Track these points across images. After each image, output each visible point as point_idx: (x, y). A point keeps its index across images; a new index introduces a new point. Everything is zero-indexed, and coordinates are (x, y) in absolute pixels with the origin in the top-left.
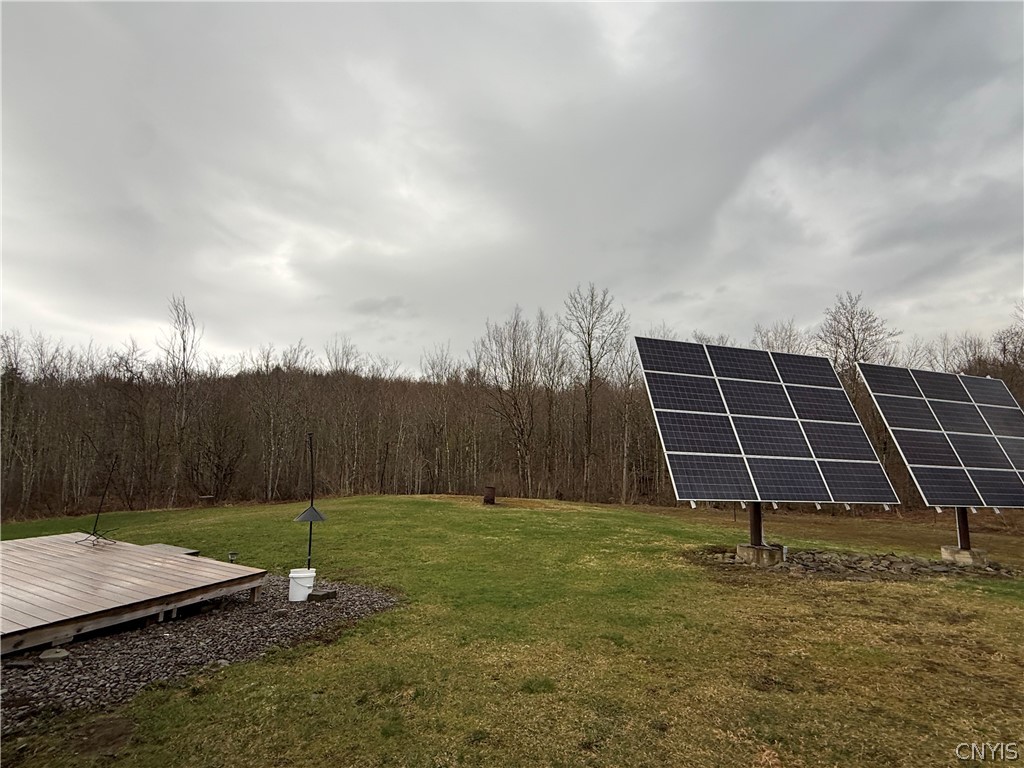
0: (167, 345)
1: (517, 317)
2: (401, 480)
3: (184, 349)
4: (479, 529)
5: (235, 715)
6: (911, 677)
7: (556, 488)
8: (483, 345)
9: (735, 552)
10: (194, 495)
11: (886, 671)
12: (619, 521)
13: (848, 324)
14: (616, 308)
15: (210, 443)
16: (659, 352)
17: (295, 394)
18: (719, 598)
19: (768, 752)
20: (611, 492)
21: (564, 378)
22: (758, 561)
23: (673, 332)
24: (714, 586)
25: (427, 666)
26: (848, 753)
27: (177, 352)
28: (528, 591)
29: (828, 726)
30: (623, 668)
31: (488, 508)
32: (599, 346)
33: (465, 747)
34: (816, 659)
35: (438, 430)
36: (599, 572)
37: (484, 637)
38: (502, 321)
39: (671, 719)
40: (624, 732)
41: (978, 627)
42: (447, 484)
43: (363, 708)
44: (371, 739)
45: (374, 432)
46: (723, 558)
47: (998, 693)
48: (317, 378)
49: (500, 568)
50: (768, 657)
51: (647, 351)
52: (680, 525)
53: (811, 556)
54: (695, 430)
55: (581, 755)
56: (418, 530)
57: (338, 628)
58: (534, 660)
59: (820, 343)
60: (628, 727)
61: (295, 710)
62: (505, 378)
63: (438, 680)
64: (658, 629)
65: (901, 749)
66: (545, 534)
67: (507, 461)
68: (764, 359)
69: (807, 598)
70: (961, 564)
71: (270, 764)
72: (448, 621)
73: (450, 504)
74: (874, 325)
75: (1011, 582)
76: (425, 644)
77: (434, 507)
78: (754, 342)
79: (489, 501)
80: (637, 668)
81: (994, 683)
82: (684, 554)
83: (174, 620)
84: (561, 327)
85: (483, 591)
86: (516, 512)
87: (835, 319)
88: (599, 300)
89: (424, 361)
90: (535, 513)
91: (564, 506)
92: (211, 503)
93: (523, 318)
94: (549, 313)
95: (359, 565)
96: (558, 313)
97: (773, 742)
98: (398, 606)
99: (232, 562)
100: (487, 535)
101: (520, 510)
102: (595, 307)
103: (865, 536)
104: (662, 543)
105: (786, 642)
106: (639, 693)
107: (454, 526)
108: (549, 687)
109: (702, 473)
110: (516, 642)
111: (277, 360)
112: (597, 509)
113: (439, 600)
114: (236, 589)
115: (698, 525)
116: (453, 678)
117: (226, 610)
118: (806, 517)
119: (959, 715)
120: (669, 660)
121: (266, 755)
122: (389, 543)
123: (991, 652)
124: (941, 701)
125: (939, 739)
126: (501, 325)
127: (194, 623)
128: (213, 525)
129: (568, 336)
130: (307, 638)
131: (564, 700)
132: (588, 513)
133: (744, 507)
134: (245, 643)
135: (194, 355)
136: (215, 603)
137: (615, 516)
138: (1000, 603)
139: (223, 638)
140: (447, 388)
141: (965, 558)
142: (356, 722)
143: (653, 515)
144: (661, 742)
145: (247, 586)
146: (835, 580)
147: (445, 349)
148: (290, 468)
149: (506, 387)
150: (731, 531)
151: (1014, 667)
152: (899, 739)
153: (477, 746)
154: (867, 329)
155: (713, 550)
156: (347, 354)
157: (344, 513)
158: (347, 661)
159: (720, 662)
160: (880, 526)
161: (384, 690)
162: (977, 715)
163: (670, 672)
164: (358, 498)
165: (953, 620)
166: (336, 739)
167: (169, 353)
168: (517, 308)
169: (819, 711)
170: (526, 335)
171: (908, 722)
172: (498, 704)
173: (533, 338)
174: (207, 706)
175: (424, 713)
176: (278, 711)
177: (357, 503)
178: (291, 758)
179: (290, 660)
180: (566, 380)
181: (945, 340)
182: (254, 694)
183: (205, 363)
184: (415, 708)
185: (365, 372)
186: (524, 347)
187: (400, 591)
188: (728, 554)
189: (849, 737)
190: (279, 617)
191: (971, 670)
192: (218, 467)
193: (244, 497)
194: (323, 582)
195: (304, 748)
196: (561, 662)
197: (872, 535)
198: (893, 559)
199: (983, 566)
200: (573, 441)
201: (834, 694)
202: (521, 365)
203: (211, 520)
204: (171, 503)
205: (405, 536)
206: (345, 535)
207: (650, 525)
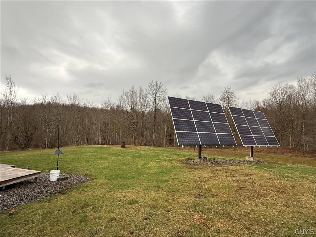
0: (4, 93)
1: (133, 89)
2: (94, 140)
3: (11, 95)
4: (119, 155)
5: (25, 221)
6: (236, 191)
7: (144, 142)
8: (122, 97)
9: (194, 160)
10: (17, 146)
11: (230, 190)
12: (162, 152)
13: (227, 96)
14: (164, 88)
15: (23, 128)
16: (175, 101)
17: (56, 112)
18: (188, 173)
19: (197, 215)
20: (161, 143)
21: (147, 109)
22: (200, 162)
23: (180, 96)
24: (187, 170)
25: (98, 199)
26: (218, 213)
27: (8, 96)
28: (133, 174)
29: (214, 206)
30: (159, 195)
31: (123, 149)
32: (158, 99)
33: (107, 223)
34: (212, 188)
35: (107, 124)
36: (155, 167)
37: (117, 188)
38: (128, 90)
39: (171, 208)
40: (158, 214)
41: (253, 177)
42: (110, 142)
43: (74, 214)
44: (75, 224)
45: (85, 125)
46: (191, 161)
47: (256, 194)
48: (64, 106)
49: (125, 167)
50: (200, 188)
51: (171, 101)
52: (180, 153)
53: (214, 160)
54: (184, 125)
55: (144, 222)
56: (98, 156)
57: (68, 189)
58: (132, 195)
59: (220, 101)
60: (159, 212)
61: (49, 217)
62: (129, 108)
63: (101, 203)
64: (170, 183)
65: (231, 211)
66: (140, 156)
67: (129, 134)
68: (204, 104)
69: (212, 172)
70: (250, 161)
71: (37, 236)
72: (106, 184)
73: (110, 148)
74: (234, 96)
75: (262, 165)
76: (97, 192)
77: (105, 149)
78: (203, 100)
79: (123, 147)
80: (163, 194)
81: (255, 191)
82: (180, 161)
83: (4, 190)
84: (147, 93)
85: (119, 174)
86: (131, 150)
87: (224, 94)
88: (158, 85)
89: (102, 102)
90: (137, 150)
91: (147, 148)
92: (23, 149)
93: (135, 89)
94: (143, 88)
95: (77, 168)
96: (146, 88)
97: (199, 212)
98: (90, 181)
99: (29, 169)
100: (121, 157)
101: (133, 149)
102: (157, 87)
103: (229, 154)
104: (174, 158)
105: (205, 184)
106: (163, 202)
107: (111, 155)
108: (136, 202)
109: (186, 137)
110: (127, 189)
111: (49, 99)
112: (157, 148)
113: (103, 178)
114: (29, 178)
115: (185, 152)
116: (106, 202)
117: (25, 185)
118: (214, 149)
119: (246, 200)
120: (173, 192)
121: (36, 233)
122: (88, 161)
123: (255, 183)
124: (242, 197)
125: (240, 207)
126: (128, 91)
127: (12, 191)
128: (23, 156)
129: (149, 96)
130: (56, 193)
131: (140, 206)
132: (153, 150)
133: (197, 147)
134: (32, 196)
135: (15, 97)
136: (21, 183)
137: (162, 150)
138: (258, 170)
139: (23, 195)
140: (110, 111)
141: (252, 159)
142: (71, 219)
143: (173, 150)
144: (168, 215)
145: (33, 177)
146: (219, 166)
147: (109, 98)
148: (54, 137)
149: (129, 111)
150: (194, 154)
151: (260, 187)
152: (231, 208)
153: (111, 222)
154: (232, 97)
155: (188, 159)
156: (75, 99)
157: (73, 151)
158: (69, 199)
159: (187, 191)
160: (232, 151)
161: (82, 208)
162: (250, 200)
163: (173, 195)
164: (79, 146)
165: (247, 175)
166: (63, 225)
167: (5, 96)
168: (133, 86)
169: (212, 202)
170: (136, 95)
171: (234, 203)
172: (120, 209)
173: (138, 96)
174: (14, 219)
175: (95, 214)
176: (42, 218)
177: (78, 148)
178: (46, 233)
179: (49, 201)
180: (148, 109)
181: (251, 101)
182: (34, 213)
183: (20, 100)
184: (92, 213)
185: (82, 105)
186: (135, 99)
187: (91, 176)
188: (192, 160)
189: (218, 209)
190: (46, 187)
191: (250, 188)
192: (26, 136)
193: (36, 147)
194: (63, 174)
195: (51, 229)
196: (141, 194)
197: (230, 154)
198: (235, 160)
199: (256, 161)
200: (150, 128)
201: (216, 197)
202: (134, 104)
203: (23, 155)
204: (7, 149)
205: (94, 158)
206: (73, 158)
207: (171, 153)
